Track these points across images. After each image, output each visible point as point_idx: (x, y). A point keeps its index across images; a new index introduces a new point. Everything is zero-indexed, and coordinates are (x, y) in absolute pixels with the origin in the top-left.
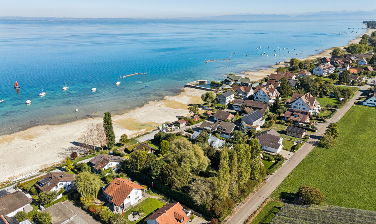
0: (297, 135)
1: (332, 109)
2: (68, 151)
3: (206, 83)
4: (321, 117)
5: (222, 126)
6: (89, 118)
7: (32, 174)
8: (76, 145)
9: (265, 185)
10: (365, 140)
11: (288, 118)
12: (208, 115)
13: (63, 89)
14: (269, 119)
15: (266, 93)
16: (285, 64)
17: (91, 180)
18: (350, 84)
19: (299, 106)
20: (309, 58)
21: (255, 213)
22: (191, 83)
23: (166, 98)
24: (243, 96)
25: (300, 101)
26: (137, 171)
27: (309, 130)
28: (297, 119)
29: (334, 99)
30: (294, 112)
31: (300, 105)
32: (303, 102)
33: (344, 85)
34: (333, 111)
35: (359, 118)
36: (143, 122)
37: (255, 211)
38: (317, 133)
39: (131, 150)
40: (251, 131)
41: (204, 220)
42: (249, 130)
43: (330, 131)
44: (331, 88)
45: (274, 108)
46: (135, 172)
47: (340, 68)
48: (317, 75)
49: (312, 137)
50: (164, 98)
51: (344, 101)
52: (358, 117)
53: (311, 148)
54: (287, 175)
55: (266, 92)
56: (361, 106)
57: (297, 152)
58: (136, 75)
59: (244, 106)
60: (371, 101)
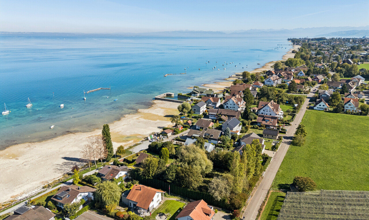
0: (273, 137)
1: (292, 114)
2: (63, 167)
3: (173, 95)
4: (285, 121)
5: (209, 133)
6: (69, 134)
7: (35, 191)
8: (69, 160)
9: (263, 180)
10: (326, 138)
11: (259, 123)
12: (189, 124)
13: (27, 106)
14: (244, 124)
15: (235, 103)
16: (237, 76)
17: (114, 188)
18: (297, 92)
19: (266, 113)
20: (254, 71)
21: (264, 202)
22: (159, 96)
23: (140, 110)
24: (213, 106)
25: (267, 108)
26: (149, 178)
27: (280, 132)
28: (268, 123)
29: (289, 106)
30: (265, 117)
31: (267, 111)
32: (270, 108)
33: (293, 93)
34: (294, 116)
35: (315, 120)
36: (128, 135)
37: (263, 201)
38: (287, 134)
39: (131, 160)
40: (234, 135)
41: (224, 213)
42: (232, 135)
43: (299, 132)
44: (285, 96)
45: (246, 115)
46: (147, 178)
47: (285, 79)
48: (269, 85)
49: (285, 138)
50: (138, 111)
51: (299, 106)
52: (313, 119)
53: (287, 147)
54: (277, 170)
55: (235, 101)
56: (313, 111)
57: (277, 151)
58: (99, 90)
59: (219, 115)
60: (320, 105)
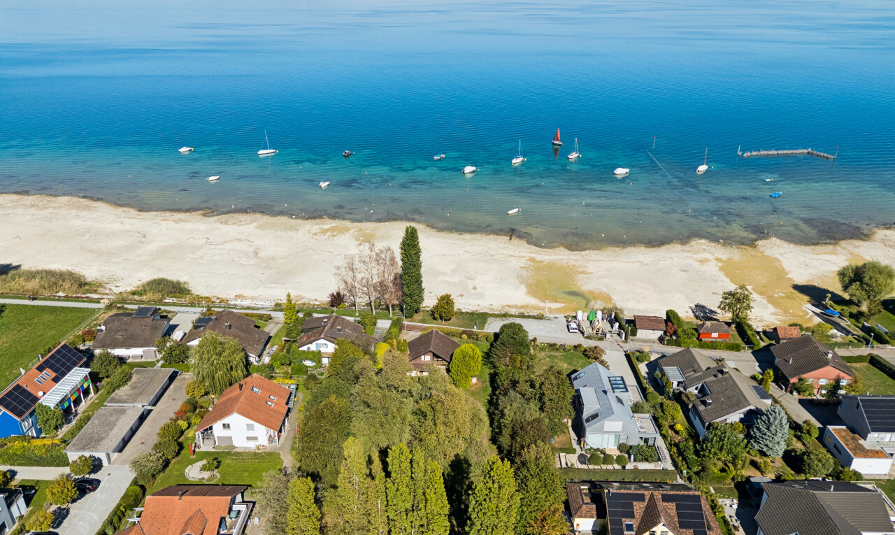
5: (714, 388)
13: (570, 157)
36: (588, 287)
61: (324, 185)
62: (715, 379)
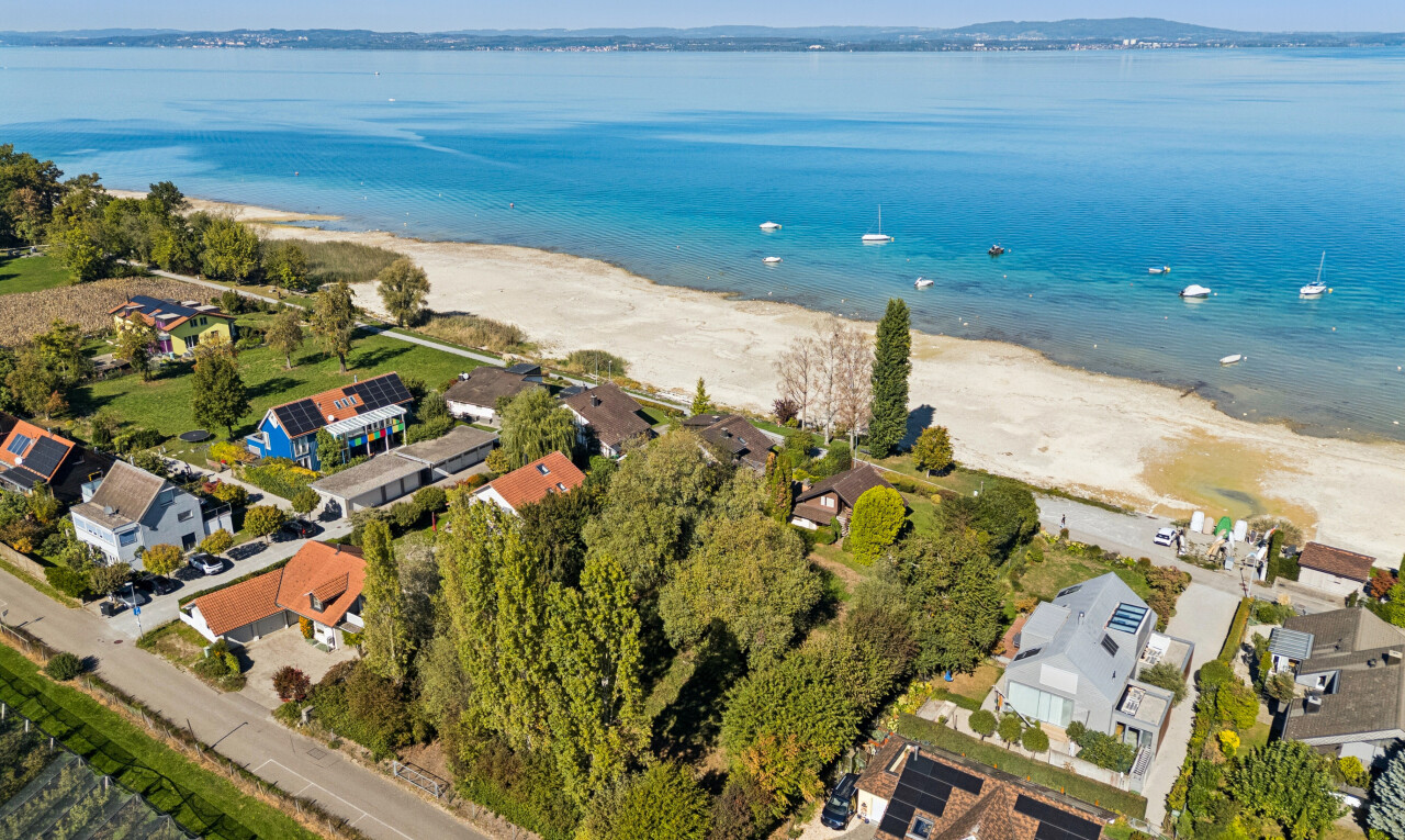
61: (921, 283)
62: (1367, 668)
